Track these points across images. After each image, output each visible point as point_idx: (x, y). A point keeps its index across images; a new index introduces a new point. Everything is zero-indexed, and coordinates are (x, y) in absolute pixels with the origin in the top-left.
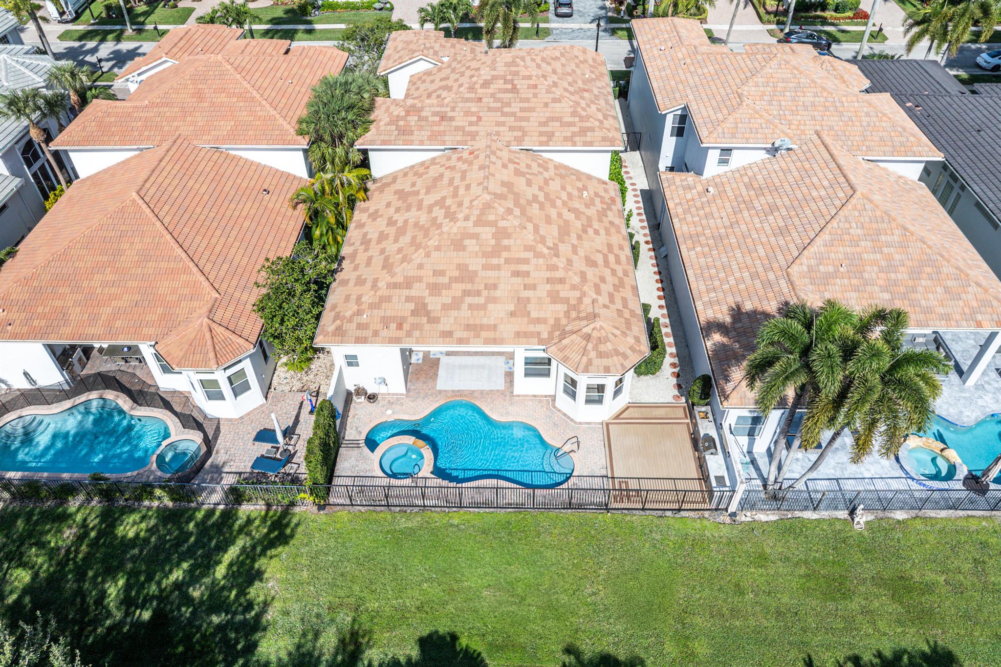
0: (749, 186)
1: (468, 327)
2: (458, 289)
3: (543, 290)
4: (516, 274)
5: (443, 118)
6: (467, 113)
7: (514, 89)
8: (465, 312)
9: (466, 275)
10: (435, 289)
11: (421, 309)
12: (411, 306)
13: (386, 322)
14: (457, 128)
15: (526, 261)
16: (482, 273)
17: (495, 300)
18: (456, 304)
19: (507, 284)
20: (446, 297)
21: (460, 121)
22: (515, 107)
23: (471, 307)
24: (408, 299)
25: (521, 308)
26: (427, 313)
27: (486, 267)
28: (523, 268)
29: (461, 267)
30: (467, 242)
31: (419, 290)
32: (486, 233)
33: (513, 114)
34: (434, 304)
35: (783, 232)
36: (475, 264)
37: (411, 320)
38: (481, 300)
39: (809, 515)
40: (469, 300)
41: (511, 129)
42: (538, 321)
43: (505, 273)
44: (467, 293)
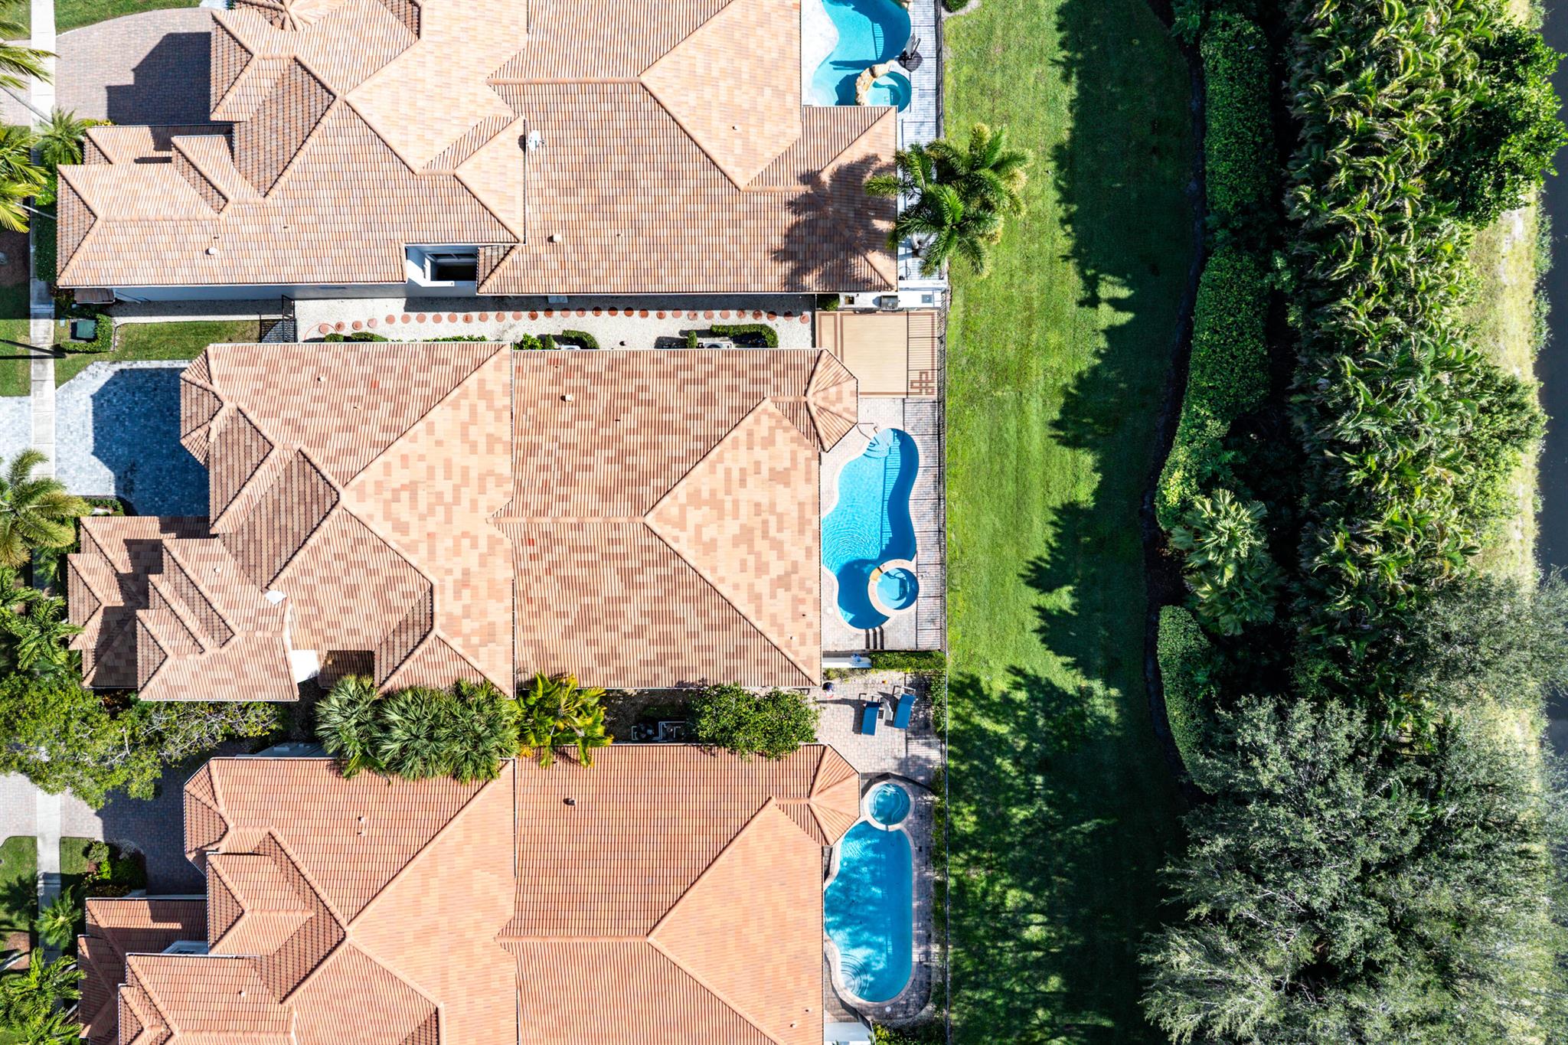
1: (801, 532)
2: (760, 545)
3: (759, 453)
4: (743, 482)
6: (457, 551)
7: (412, 487)
8: (786, 536)
9: (745, 537)
10: (761, 569)
11: (783, 582)
12: (780, 592)
13: (797, 617)
14: (483, 563)
15: (728, 472)
16: (743, 519)
17: (772, 506)
18: (777, 546)
19: (755, 492)
20: (771, 556)
21: (472, 560)
22: (445, 487)
23: (780, 530)
24: (773, 596)
25: (780, 477)
26: (788, 574)
27: (736, 516)
28: (736, 475)
29: (736, 542)
30: (706, 537)
31: (763, 586)
33: (456, 489)
34: (777, 568)
36: (732, 527)
37: (795, 590)
38: (773, 521)
40: (773, 532)
41: (482, 490)
42: (794, 459)
43: (743, 495)
44: (765, 535)
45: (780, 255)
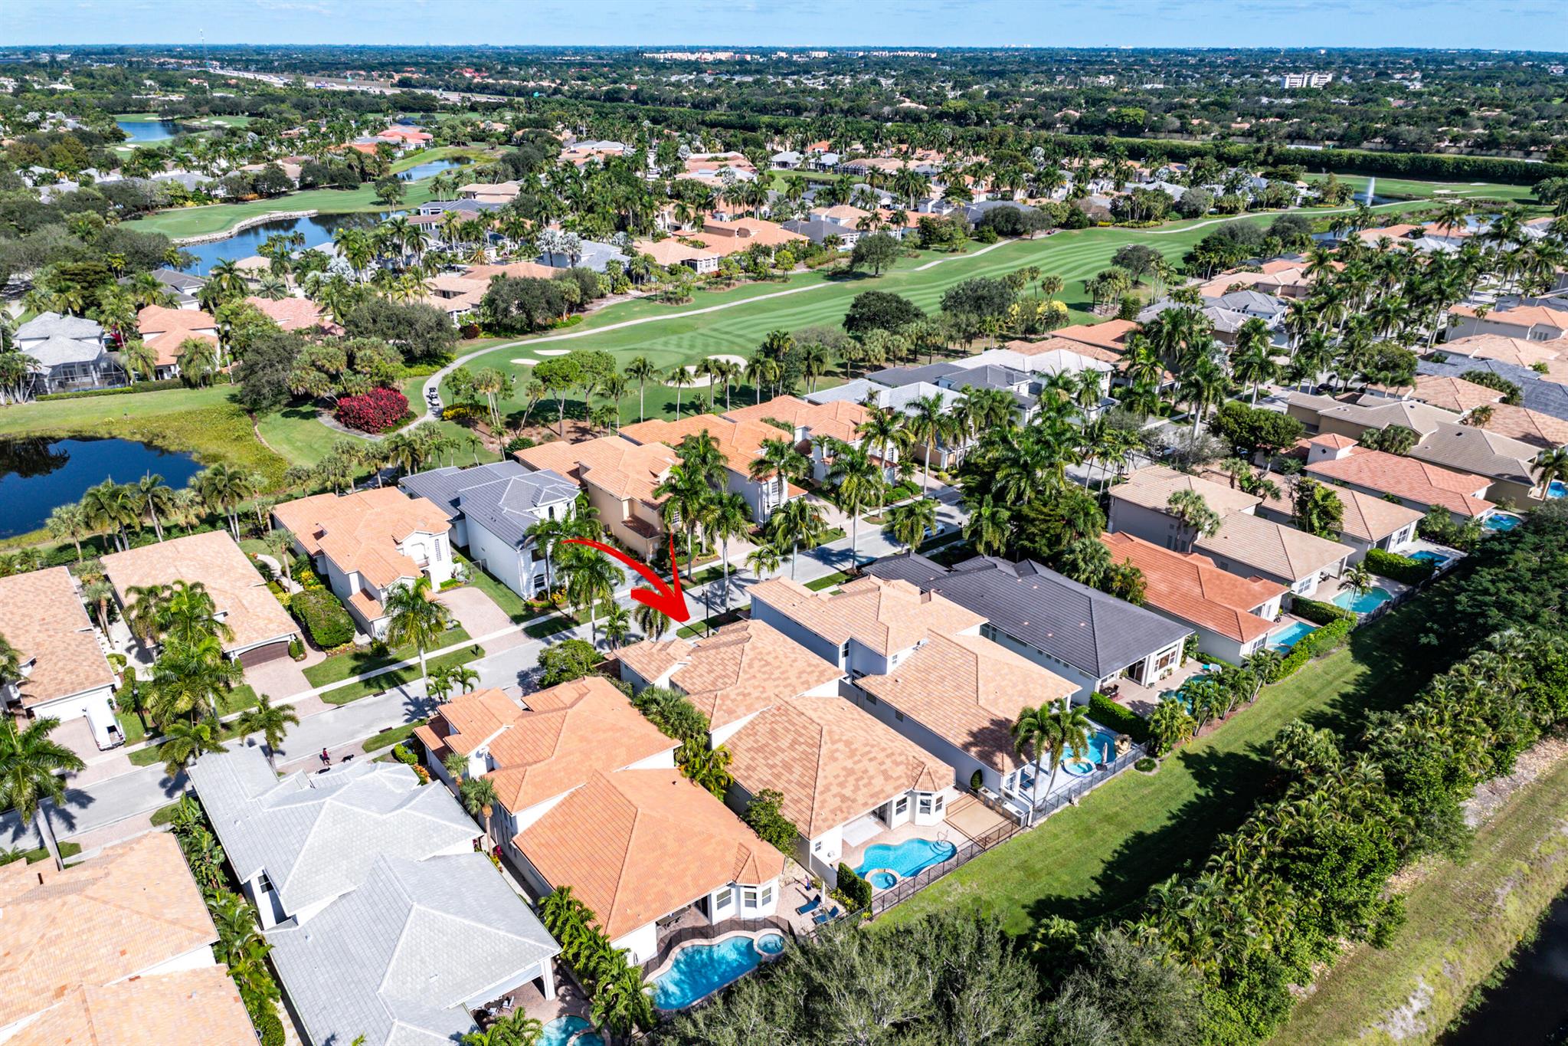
0: (918, 670)
1: (872, 796)
2: (851, 780)
3: (888, 762)
4: (871, 760)
5: (744, 695)
6: (755, 687)
7: (768, 664)
9: (850, 772)
10: (842, 785)
11: (844, 799)
12: (838, 799)
13: (833, 812)
14: (758, 698)
15: (869, 752)
16: (856, 767)
17: (872, 778)
18: (857, 789)
21: (755, 694)
22: (777, 674)
23: (865, 786)
24: (835, 796)
25: (887, 777)
26: (848, 799)
27: (855, 763)
28: (871, 756)
29: (844, 769)
30: (837, 755)
32: (840, 746)
33: (779, 678)
34: (847, 792)
35: (958, 687)
36: (849, 764)
37: (844, 806)
38: (865, 781)
39: (1056, 811)
40: (861, 783)
41: (785, 687)
42: (899, 778)
43: (865, 763)
44: (857, 780)
45: (972, 734)
